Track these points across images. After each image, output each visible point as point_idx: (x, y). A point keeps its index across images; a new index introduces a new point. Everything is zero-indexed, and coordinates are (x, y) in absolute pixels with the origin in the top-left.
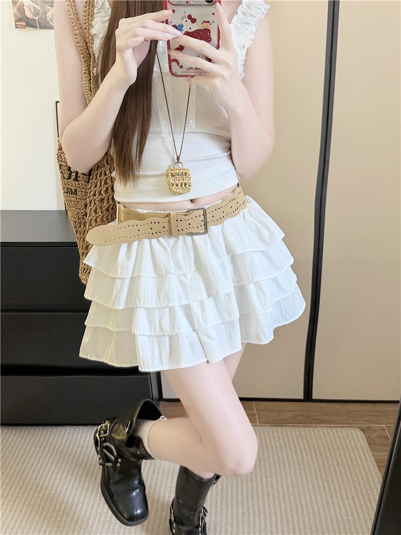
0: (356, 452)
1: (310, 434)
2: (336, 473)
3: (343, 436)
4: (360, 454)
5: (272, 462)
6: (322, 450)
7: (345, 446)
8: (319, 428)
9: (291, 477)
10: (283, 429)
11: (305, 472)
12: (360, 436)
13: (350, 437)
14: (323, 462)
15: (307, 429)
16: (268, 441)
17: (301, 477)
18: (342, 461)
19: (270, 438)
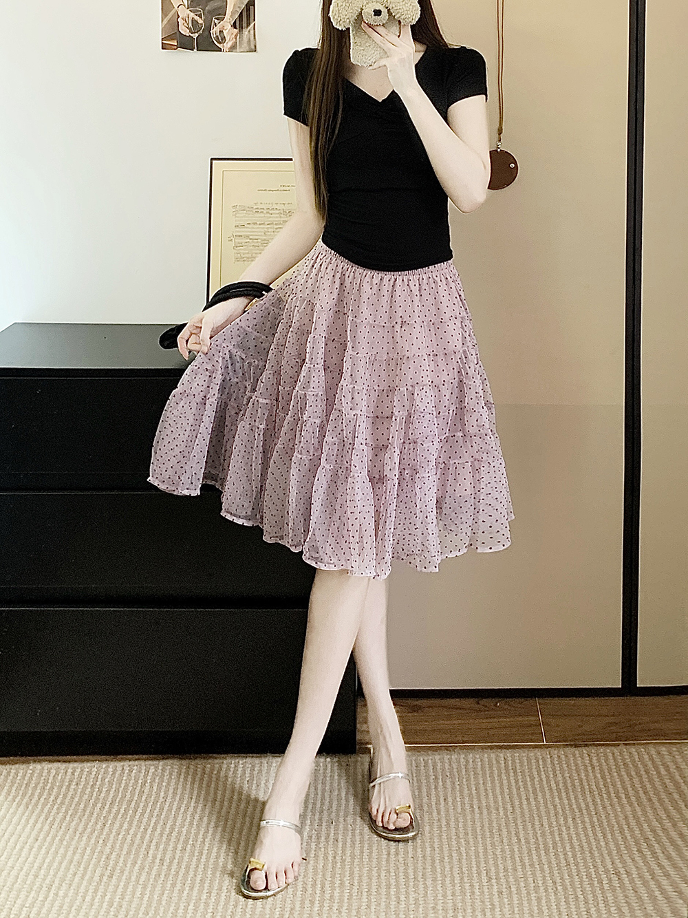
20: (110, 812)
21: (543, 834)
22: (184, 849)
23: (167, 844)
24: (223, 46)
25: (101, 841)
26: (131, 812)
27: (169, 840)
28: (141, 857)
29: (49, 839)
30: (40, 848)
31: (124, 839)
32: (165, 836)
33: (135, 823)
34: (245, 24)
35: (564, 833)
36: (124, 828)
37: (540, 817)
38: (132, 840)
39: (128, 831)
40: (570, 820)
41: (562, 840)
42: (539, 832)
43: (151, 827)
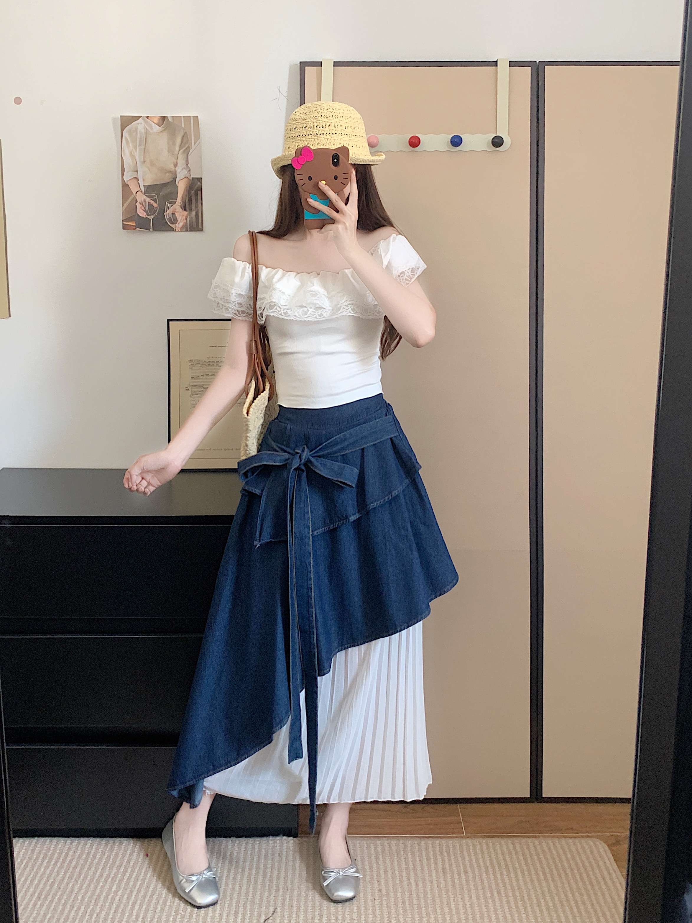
0: (597, 871)
1: (528, 847)
2: (568, 900)
3: (577, 850)
4: (602, 875)
5: (472, 887)
6: (547, 870)
7: (580, 864)
8: (542, 840)
9: (502, 907)
10: (490, 841)
11: (522, 900)
12: (601, 850)
13: (588, 851)
14: (549, 887)
15: (524, 840)
16: (467, 858)
17: (517, 907)
18: (577, 884)
19: (469, 855)
20: (101, 875)
21: (472, 906)
22: (162, 909)
23: (149, 905)
24: (176, 226)
25: (93, 901)
26: (120, 876)
27: (150, 901)
28: (126, 915)
29: (50, 898)
30: (42, 905)
31: (113, 899)
32: (148, 898)
33: (123, 886)
34: (193, 207)
35: (490, 905)
36: (113, 890)
37: (469, 890)
38: (119, 900)
39: (116, 892)
40: (495, 894)
41: (488, 911)
42: (468, 904)
43: (136, 890)
